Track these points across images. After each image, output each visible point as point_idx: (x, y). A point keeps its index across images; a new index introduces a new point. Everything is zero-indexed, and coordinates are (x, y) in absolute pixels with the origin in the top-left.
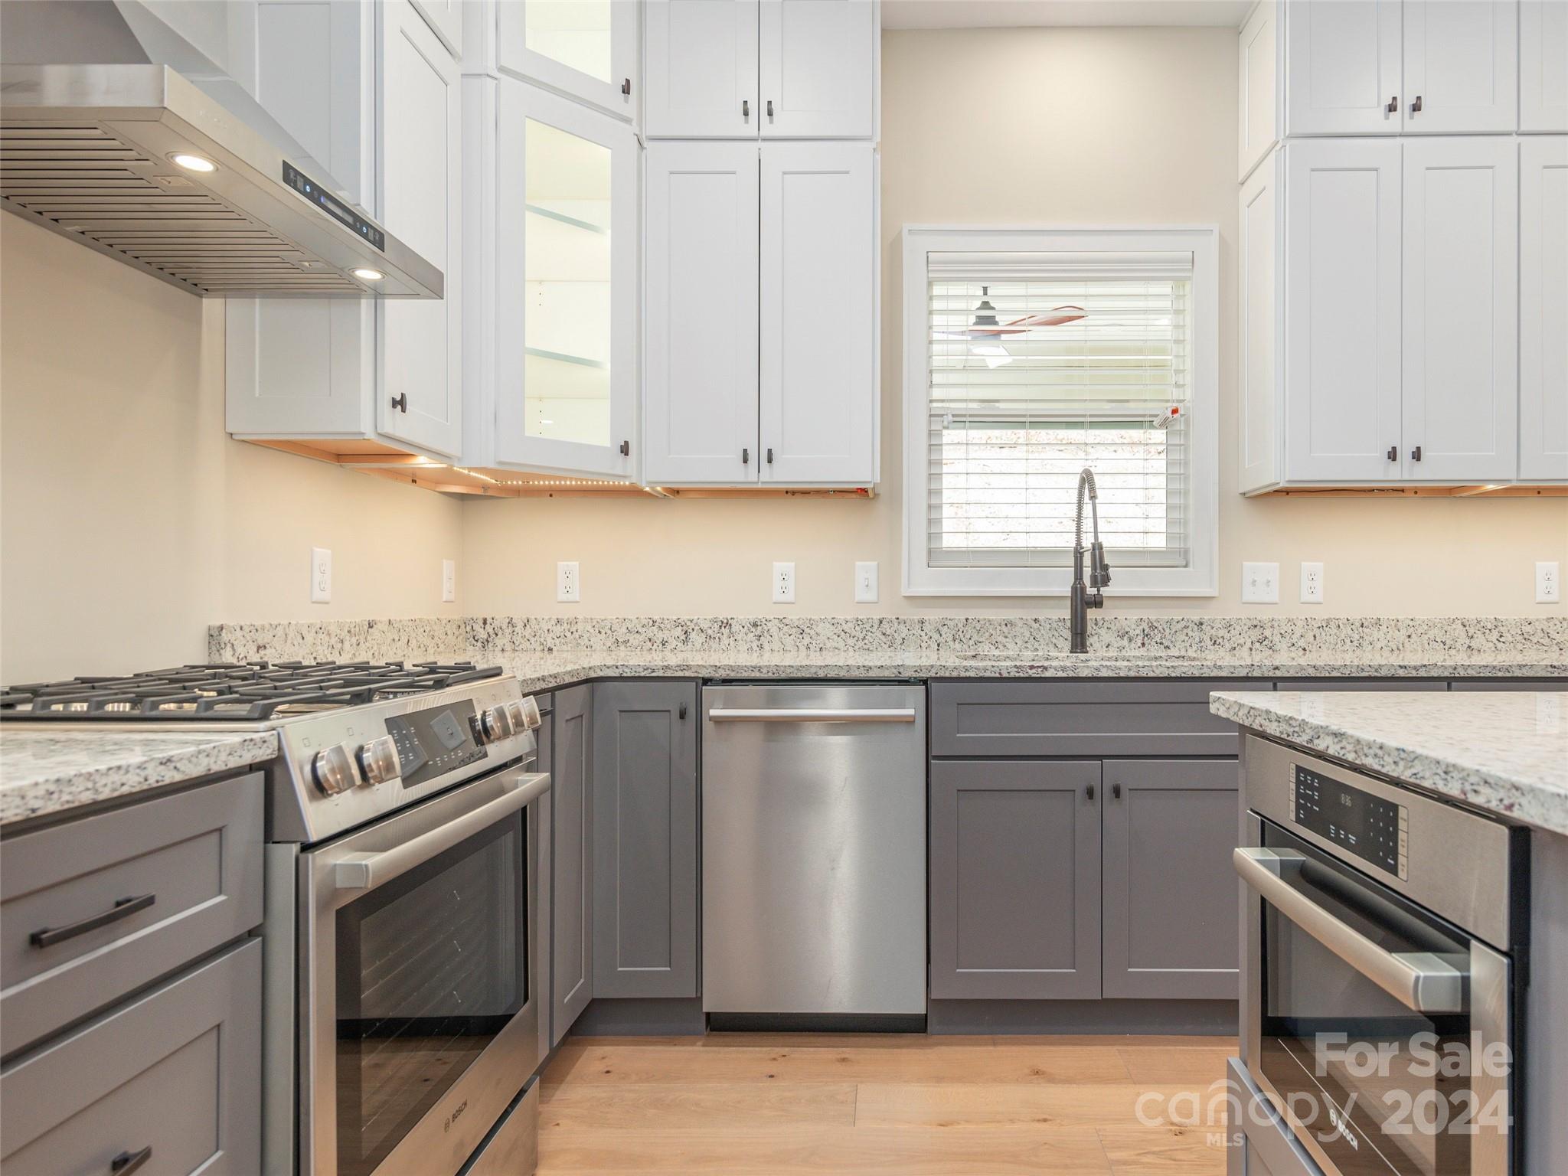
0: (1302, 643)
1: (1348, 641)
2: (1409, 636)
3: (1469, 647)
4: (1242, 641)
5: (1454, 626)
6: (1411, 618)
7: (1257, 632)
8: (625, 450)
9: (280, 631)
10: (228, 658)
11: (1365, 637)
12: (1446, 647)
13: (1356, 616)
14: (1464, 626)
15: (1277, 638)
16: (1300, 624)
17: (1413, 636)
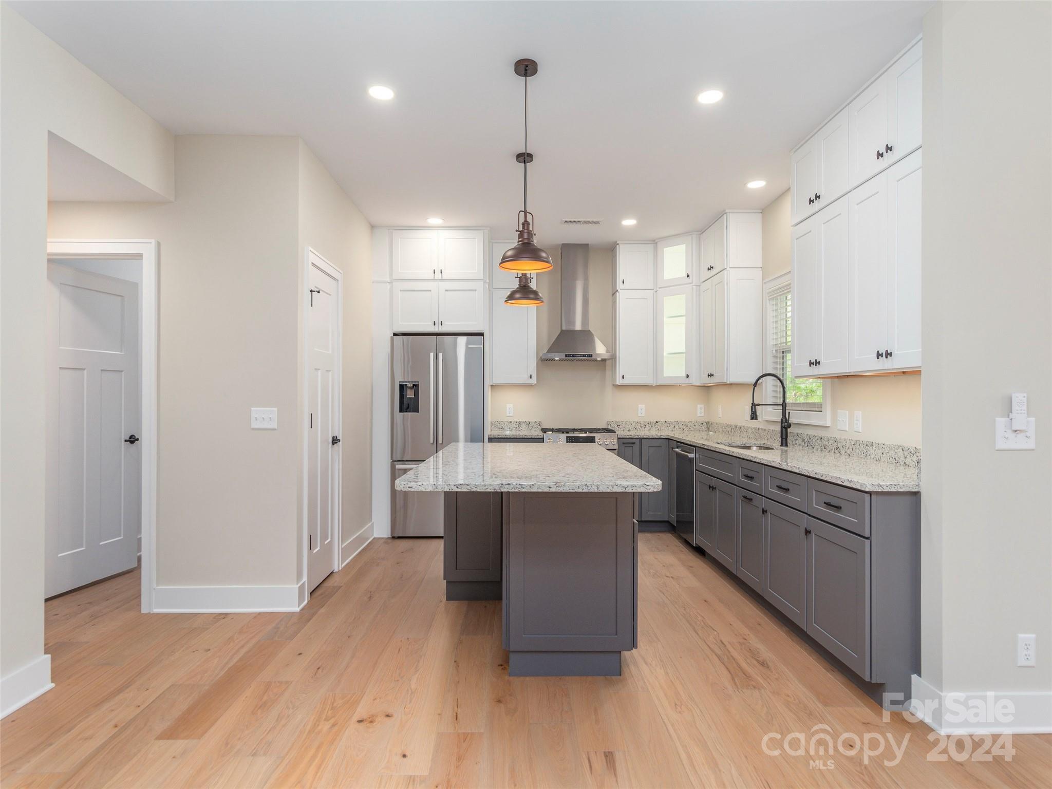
0: (848, 452)
1: (862, 453)
2: (883, 453)
3: (905, 463)
4: (832, 448)
5: (899, 450)
6: (884, 443)
7: (835, 444)
8: (688, 376)
9: (624, 423)
10: (610, 427)
11: (868, 452)
12: (896, 461)
13: (865, 440)
14: (903, 450)
15: (841, 448)
16: (848, 441)
17: (884, 453)
